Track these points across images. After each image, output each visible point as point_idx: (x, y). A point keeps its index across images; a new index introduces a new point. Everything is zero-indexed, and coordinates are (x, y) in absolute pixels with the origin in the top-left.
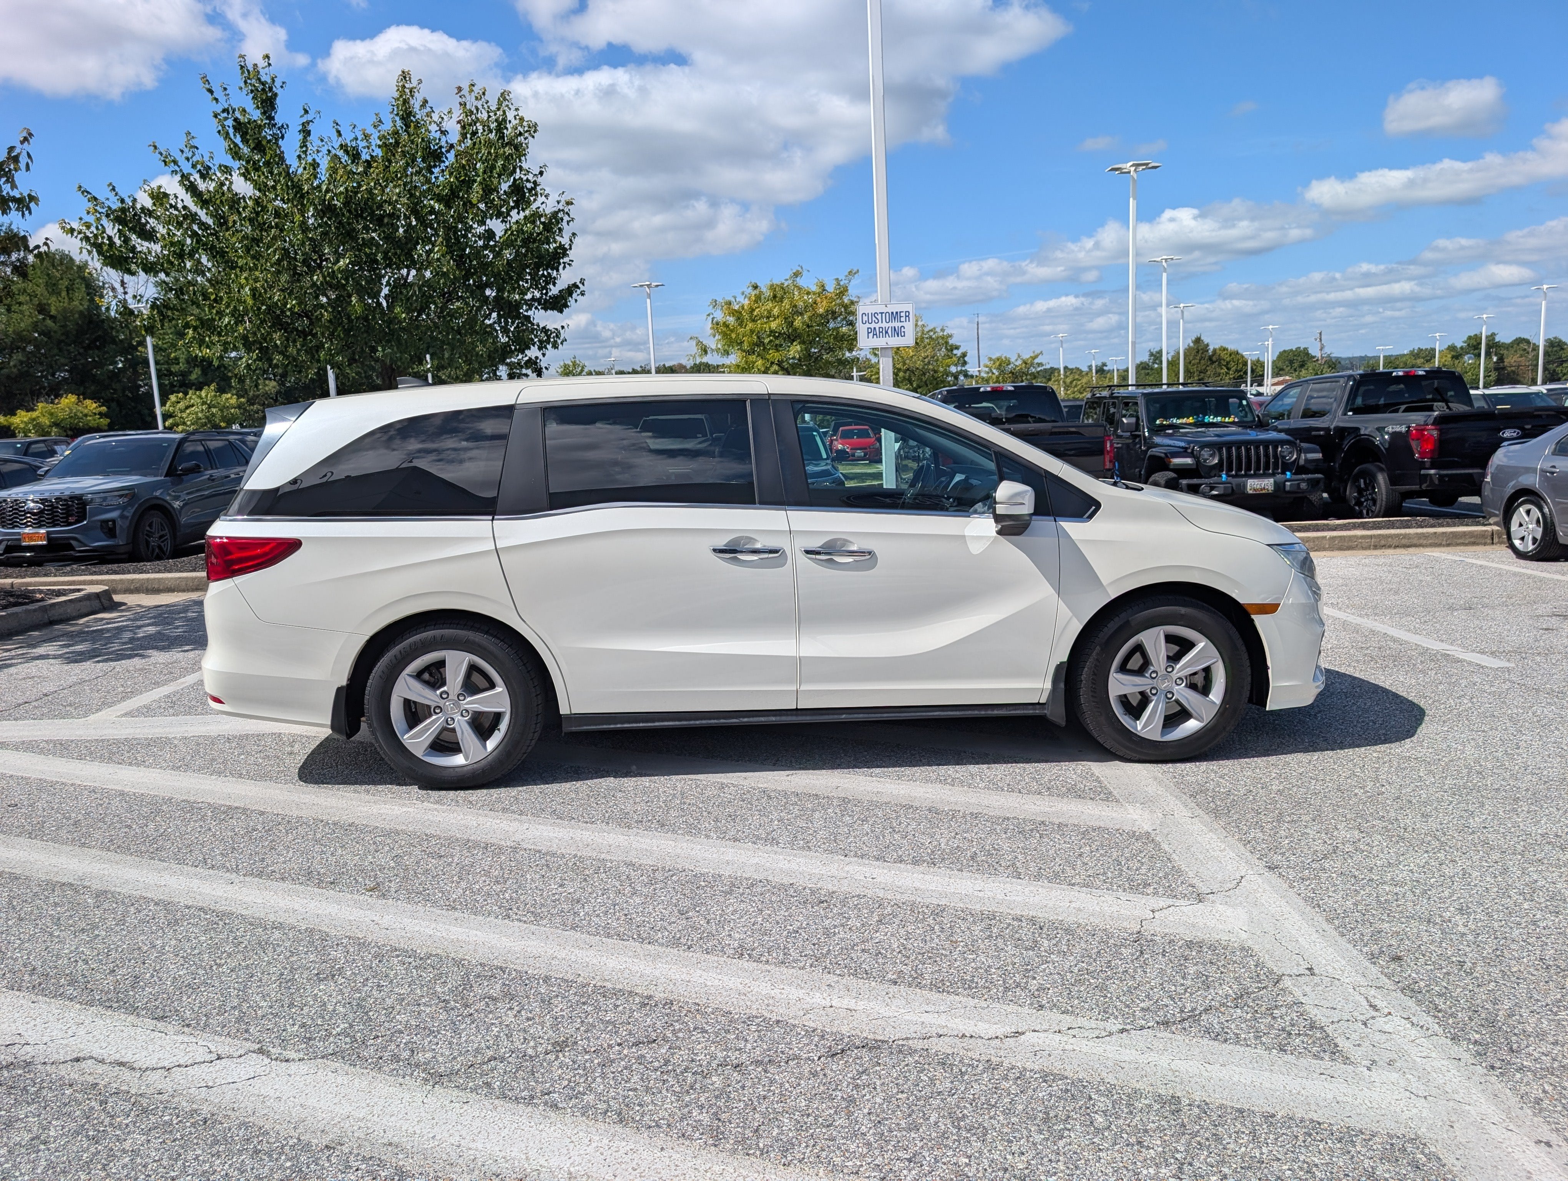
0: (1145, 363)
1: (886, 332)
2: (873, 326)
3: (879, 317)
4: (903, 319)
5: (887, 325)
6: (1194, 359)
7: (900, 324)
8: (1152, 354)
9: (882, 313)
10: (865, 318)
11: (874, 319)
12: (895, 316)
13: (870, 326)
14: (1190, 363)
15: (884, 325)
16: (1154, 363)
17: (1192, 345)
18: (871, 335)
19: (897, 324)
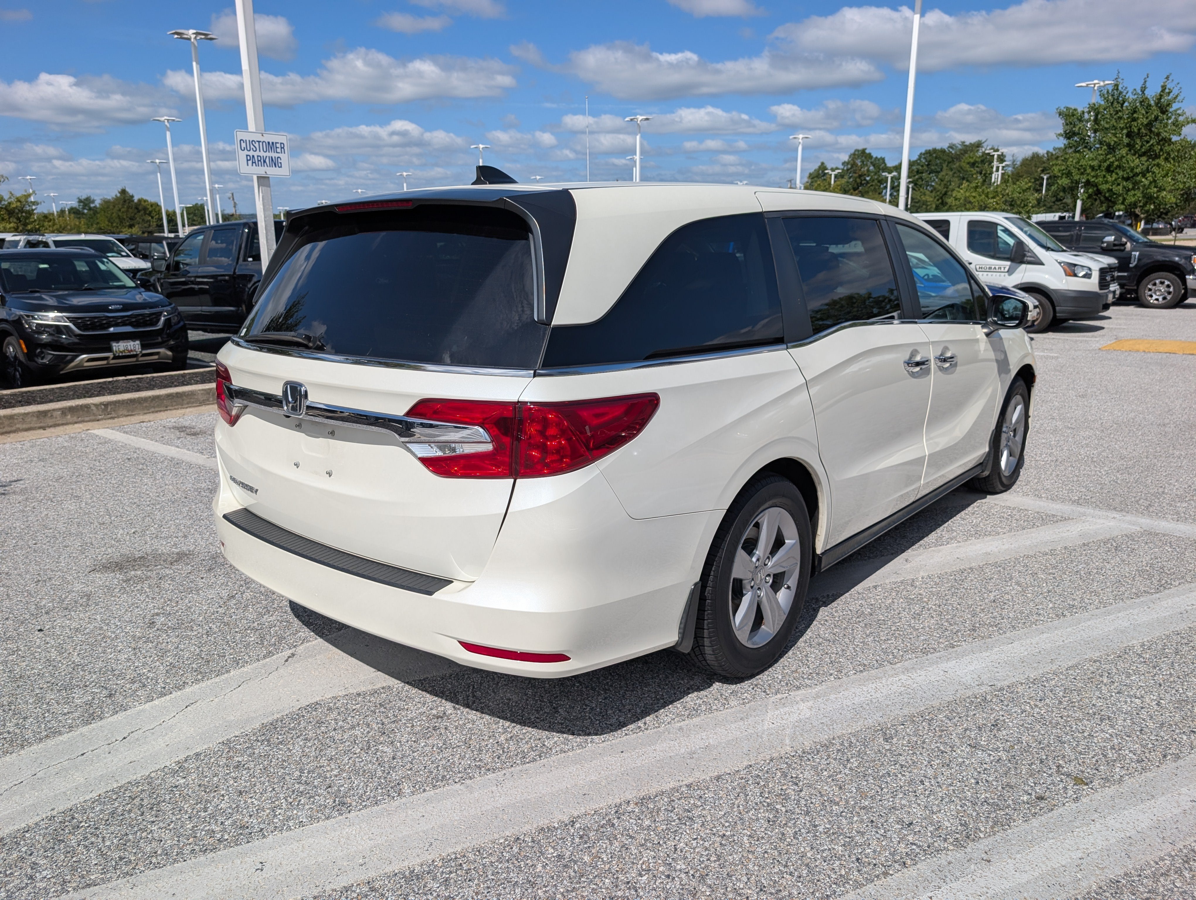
0: (75, 208)
1: (265, 162)
2: (251, 153)
3: (257, 145)
4: (279, 150)
5: (265, 154)
6: (123, 207)
7: (277, 155)
8: (80, 201)
9: (259, 142)
10: (243, 145)
11: (252, 146)
12: (271, 146)
13: (248, 153)
14: (120, 210)
15: (262, 154)
16: (84, 209)
17: (119, 195)
18: (250, 162)
19: (274, 155)
